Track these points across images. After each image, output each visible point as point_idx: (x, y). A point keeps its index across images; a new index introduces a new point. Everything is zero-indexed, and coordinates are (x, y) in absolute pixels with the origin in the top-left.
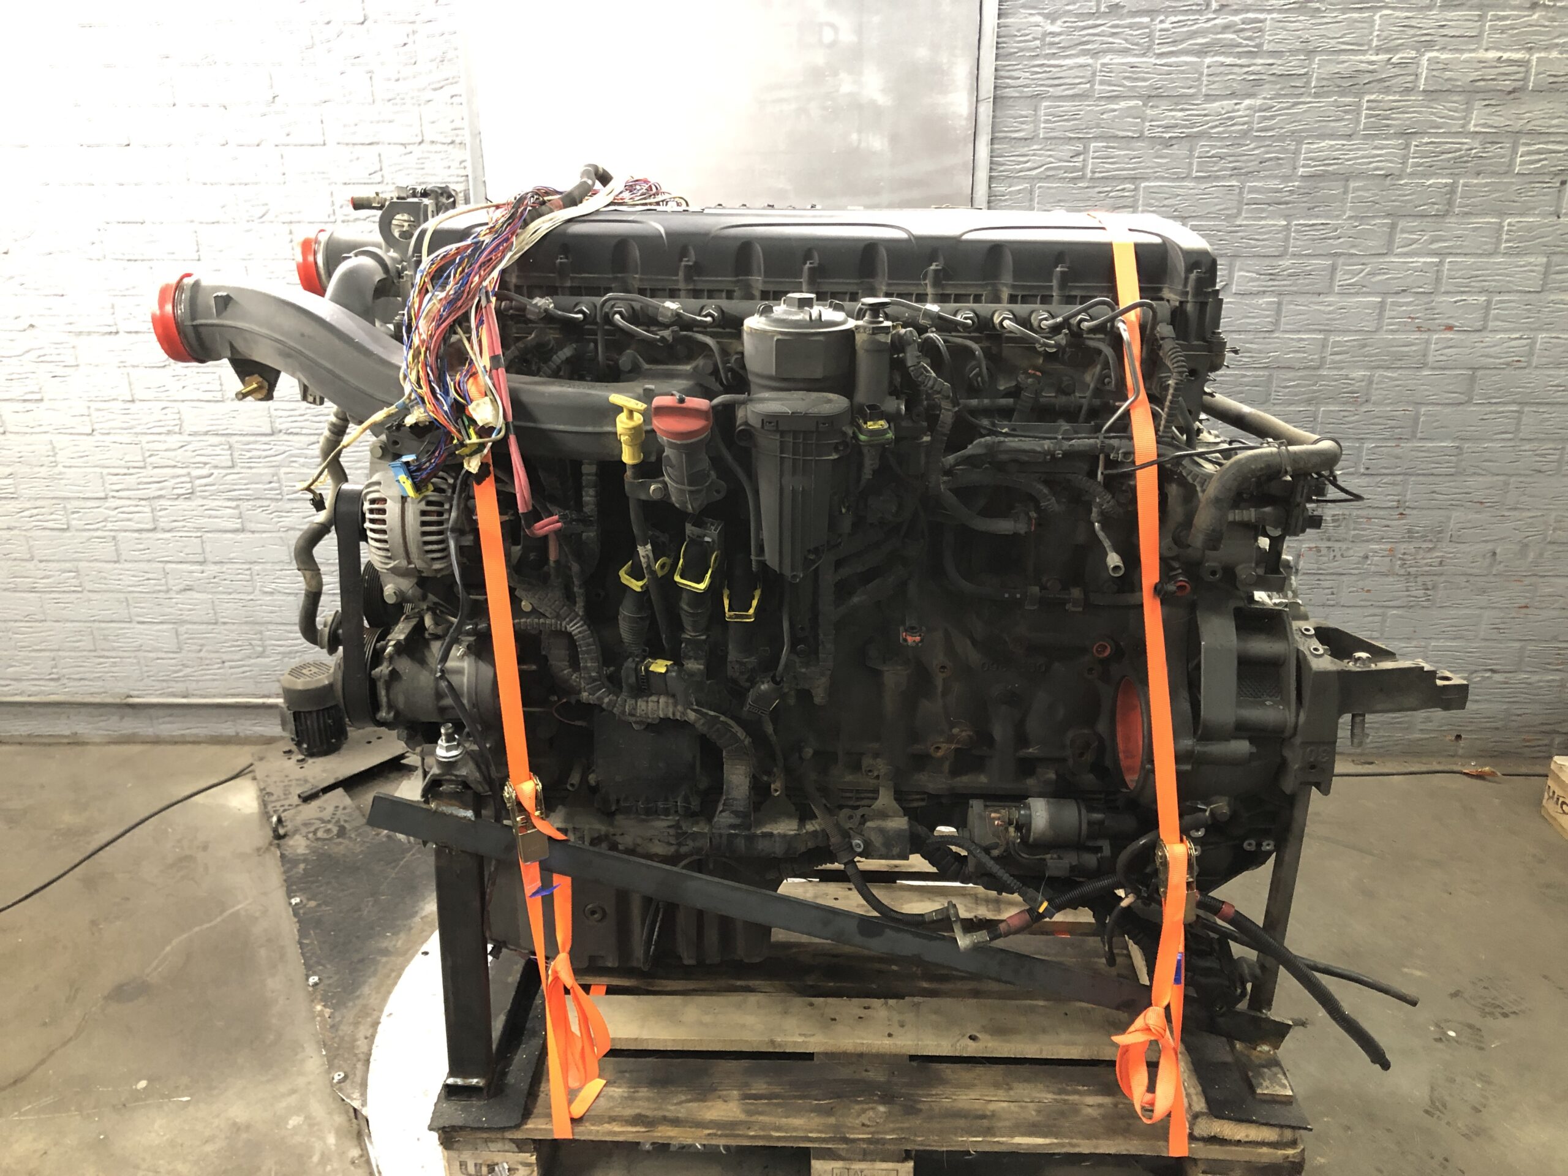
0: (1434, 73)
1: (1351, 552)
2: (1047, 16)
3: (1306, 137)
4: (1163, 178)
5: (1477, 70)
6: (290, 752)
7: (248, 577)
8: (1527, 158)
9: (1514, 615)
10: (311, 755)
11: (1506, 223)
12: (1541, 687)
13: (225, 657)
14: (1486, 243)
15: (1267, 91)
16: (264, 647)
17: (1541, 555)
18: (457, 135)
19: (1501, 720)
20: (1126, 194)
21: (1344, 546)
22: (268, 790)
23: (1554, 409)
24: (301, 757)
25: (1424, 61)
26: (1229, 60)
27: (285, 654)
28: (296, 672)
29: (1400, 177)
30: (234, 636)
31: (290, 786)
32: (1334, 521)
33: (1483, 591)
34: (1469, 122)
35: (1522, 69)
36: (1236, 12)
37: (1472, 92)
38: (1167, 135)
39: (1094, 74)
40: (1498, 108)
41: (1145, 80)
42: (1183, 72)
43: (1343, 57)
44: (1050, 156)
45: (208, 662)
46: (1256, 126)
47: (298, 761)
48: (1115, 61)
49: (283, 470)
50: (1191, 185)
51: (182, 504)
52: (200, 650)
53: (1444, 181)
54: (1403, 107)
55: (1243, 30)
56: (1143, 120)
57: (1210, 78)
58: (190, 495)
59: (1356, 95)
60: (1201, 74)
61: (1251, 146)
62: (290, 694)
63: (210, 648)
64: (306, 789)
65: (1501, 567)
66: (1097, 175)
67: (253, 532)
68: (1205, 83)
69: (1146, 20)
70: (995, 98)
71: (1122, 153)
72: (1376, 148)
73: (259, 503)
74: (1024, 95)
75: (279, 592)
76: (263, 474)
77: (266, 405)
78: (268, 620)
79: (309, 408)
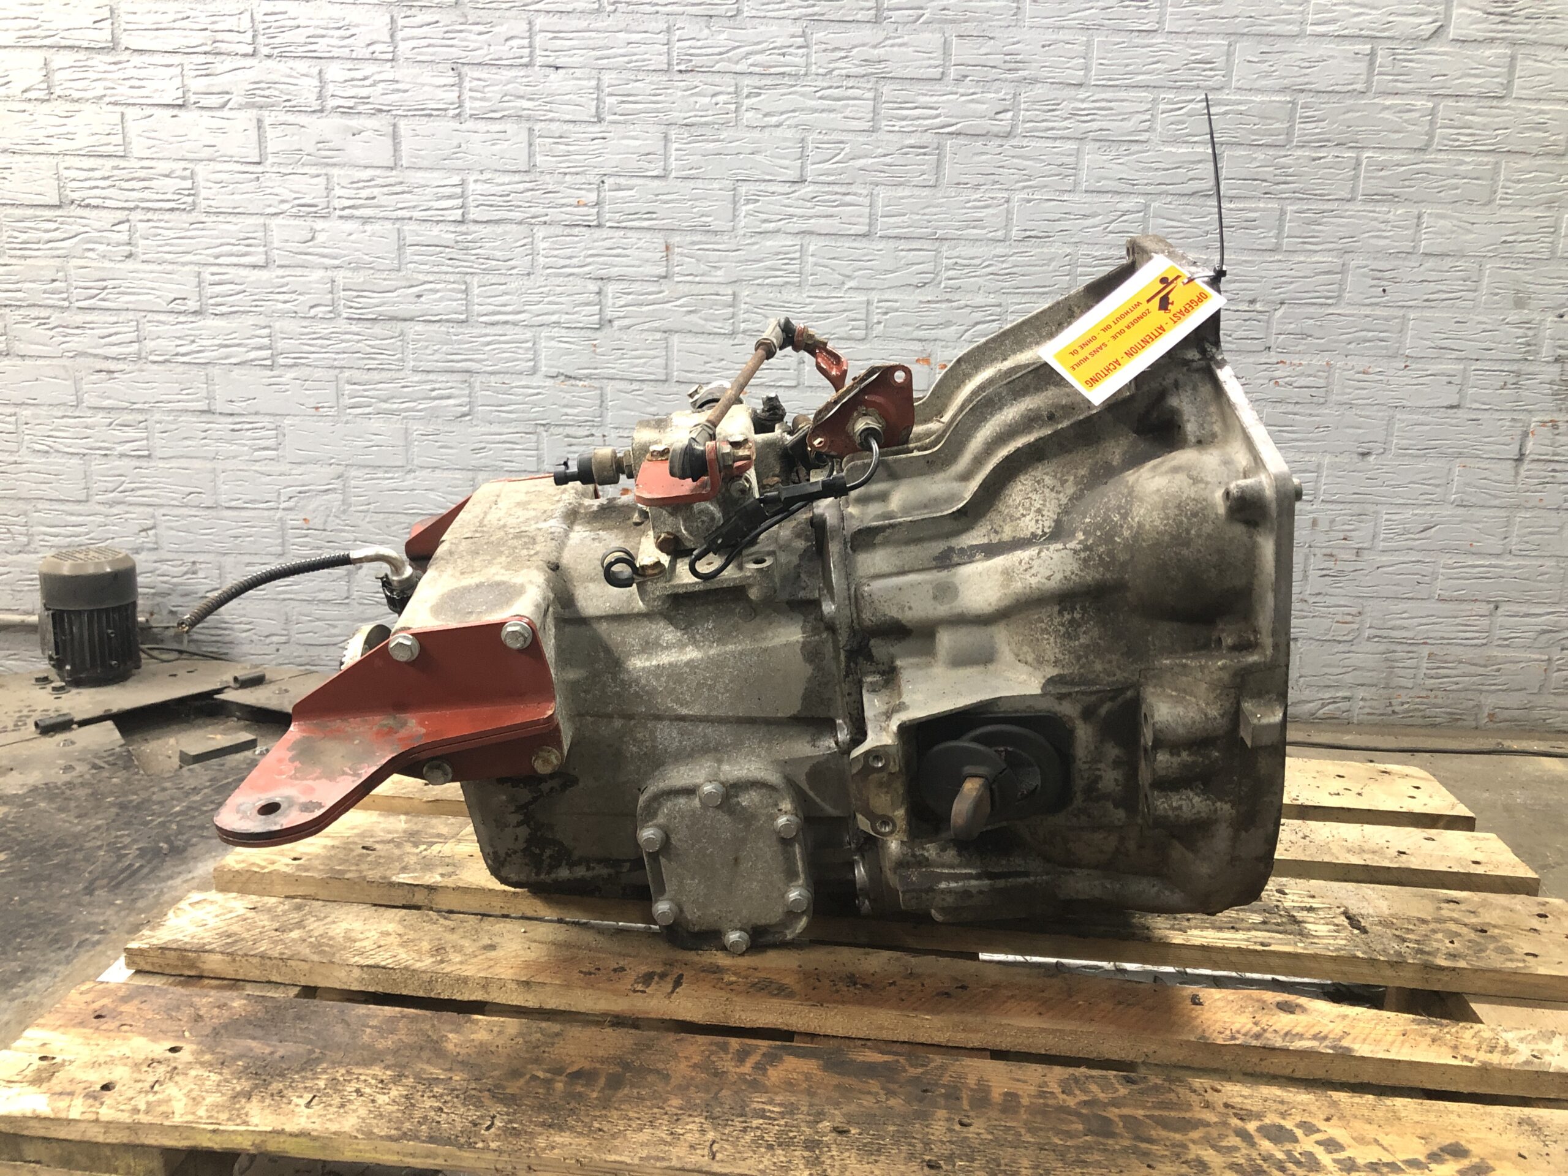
7: (12, 428)
10: (77, 681)
16: (30, 536)
24: (60, 685)
49: (72, 263)
67: (23, 357)
73: (34, 312)
75: (58, 451)
76: (42, 268)
77: (53, 160)
78: (39, 494)
79: (116, 168)
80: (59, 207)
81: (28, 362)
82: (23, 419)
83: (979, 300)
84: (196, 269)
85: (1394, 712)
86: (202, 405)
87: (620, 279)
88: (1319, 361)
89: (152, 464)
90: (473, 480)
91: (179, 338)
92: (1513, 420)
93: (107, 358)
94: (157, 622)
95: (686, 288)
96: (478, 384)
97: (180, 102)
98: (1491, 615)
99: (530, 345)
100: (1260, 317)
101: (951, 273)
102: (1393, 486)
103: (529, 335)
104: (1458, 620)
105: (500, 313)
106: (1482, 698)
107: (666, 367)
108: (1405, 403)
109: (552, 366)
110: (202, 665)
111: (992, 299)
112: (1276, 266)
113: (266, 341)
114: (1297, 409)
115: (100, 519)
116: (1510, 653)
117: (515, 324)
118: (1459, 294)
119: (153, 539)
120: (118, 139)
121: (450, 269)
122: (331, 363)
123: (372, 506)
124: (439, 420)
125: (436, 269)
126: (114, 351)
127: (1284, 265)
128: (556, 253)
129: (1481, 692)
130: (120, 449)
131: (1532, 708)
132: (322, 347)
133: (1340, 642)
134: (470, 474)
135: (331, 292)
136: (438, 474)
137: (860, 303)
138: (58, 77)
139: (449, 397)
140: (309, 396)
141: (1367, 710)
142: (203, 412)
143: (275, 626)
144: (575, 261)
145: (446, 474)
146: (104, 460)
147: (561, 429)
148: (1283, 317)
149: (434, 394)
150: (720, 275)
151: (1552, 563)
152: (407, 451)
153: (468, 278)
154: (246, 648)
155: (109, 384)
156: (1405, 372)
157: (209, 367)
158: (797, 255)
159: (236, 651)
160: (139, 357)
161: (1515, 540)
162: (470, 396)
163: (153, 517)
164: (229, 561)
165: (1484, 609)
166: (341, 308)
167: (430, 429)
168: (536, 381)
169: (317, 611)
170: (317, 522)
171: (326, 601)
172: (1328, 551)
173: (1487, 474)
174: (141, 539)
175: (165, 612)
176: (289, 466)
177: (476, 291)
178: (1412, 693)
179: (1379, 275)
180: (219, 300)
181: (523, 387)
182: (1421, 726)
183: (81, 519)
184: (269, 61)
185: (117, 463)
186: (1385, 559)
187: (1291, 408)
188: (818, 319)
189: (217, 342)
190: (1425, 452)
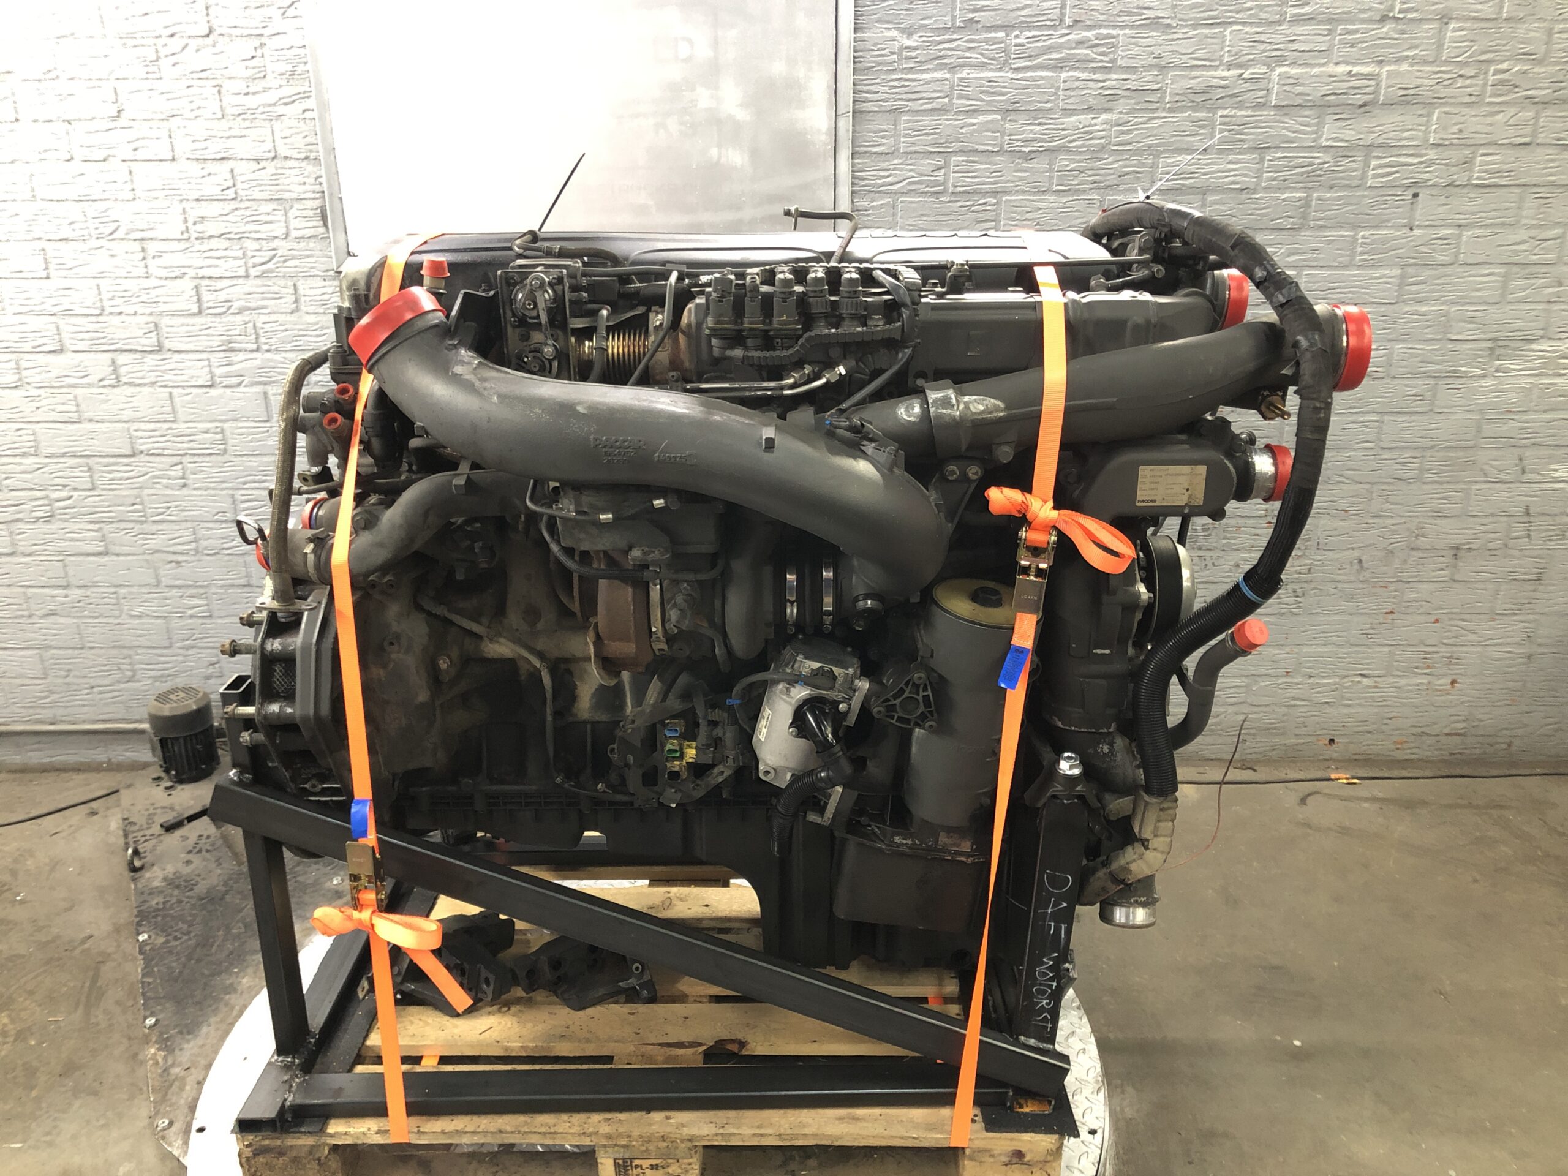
0: (1285, 88)
1: (1222, 561)
2: (903, 31)
3: (1162, 152)
4: (1024, 192)
5: (1328, 84)
6: (159, 779)
7: (113, 601)
8: (1379, 171)
9: (1381, 620)
10: (181, 781)
11: (1360, 236)
12: (1411, 691)
13: (93, 682)
14: (1341, 256)
15: (1123, 106)
16: (134, 671)
17: (1405, 561)
18: (311, 151)
19: (1374, 723)
20: (988, 208)
21: (1215, 554)
22: (131, 820)
23: (1413, 418)
24: (170, 784)
25: (1275, 76)
26: (1084, 75)
27: (156, 679)
28: (162, 698)
29: (1255, 191)
30: (101, 661)
31: (155, 814)
32: (1204, 530)
33: (1351, 597)
34: (1321, 137)
35: (1372, 83)
36: (1090, 28)
37: (1322, 107)
38: (1027, 150)
39: (952, 88)
40: (1349, 122)
41: (1003, 94)
42: (1039, 87)
43: (1194, 73)
44: (911, 171)
45: (75, 687)
46: (1113, 140)
47: (167, 788)
48: (971, 76)
49: (146, 491)
50: (1052, 198)
51: (41, 527)
52: (67, 676)
53: (1298, 195)
54: (1256, 121)
55: (1097, 45)
56: (1003, 134)
57: (1068, 93)
58: (49, 519)
59: (1209, 110)
60: (1058, 88)
61: (1110, 160)
62: (158, 721)
63: (77, 673)
64: (170, 817)
65: (1367, 574)
66: (959, 189)
67: (118, 555)
68: (1062, 97)
69: (1001, 34)
70: (854, 112)
71: (983, 167)
72: (1229, 163)
73: (123, 525)
74: (883, 109)
75: (148, 615)
76: (125, 496)
77: (126, 426)
78: (137, 643)
79: (171, 429)
80: (133, 455)
81: (122, 558)
82: (121, 596)
84: (231, 492)
86: (243, 582)
89: (213, 621)
91: (223, 538)
93: (175, 553)
97: (209, 383)
115: (180, 658)
119: (218, 670)
120: (169, 409)
126: (180, 549)
130: (190, 612)
138: (123, 371)
142: (244, 586)
146: (180, 620)
155: (179, 570)
160: (197, 551)
163: (217, 655)
174: (211, 670)
180: (248, 512)
183: (167, 659)
184: (268, 355)
185: (190, 621)
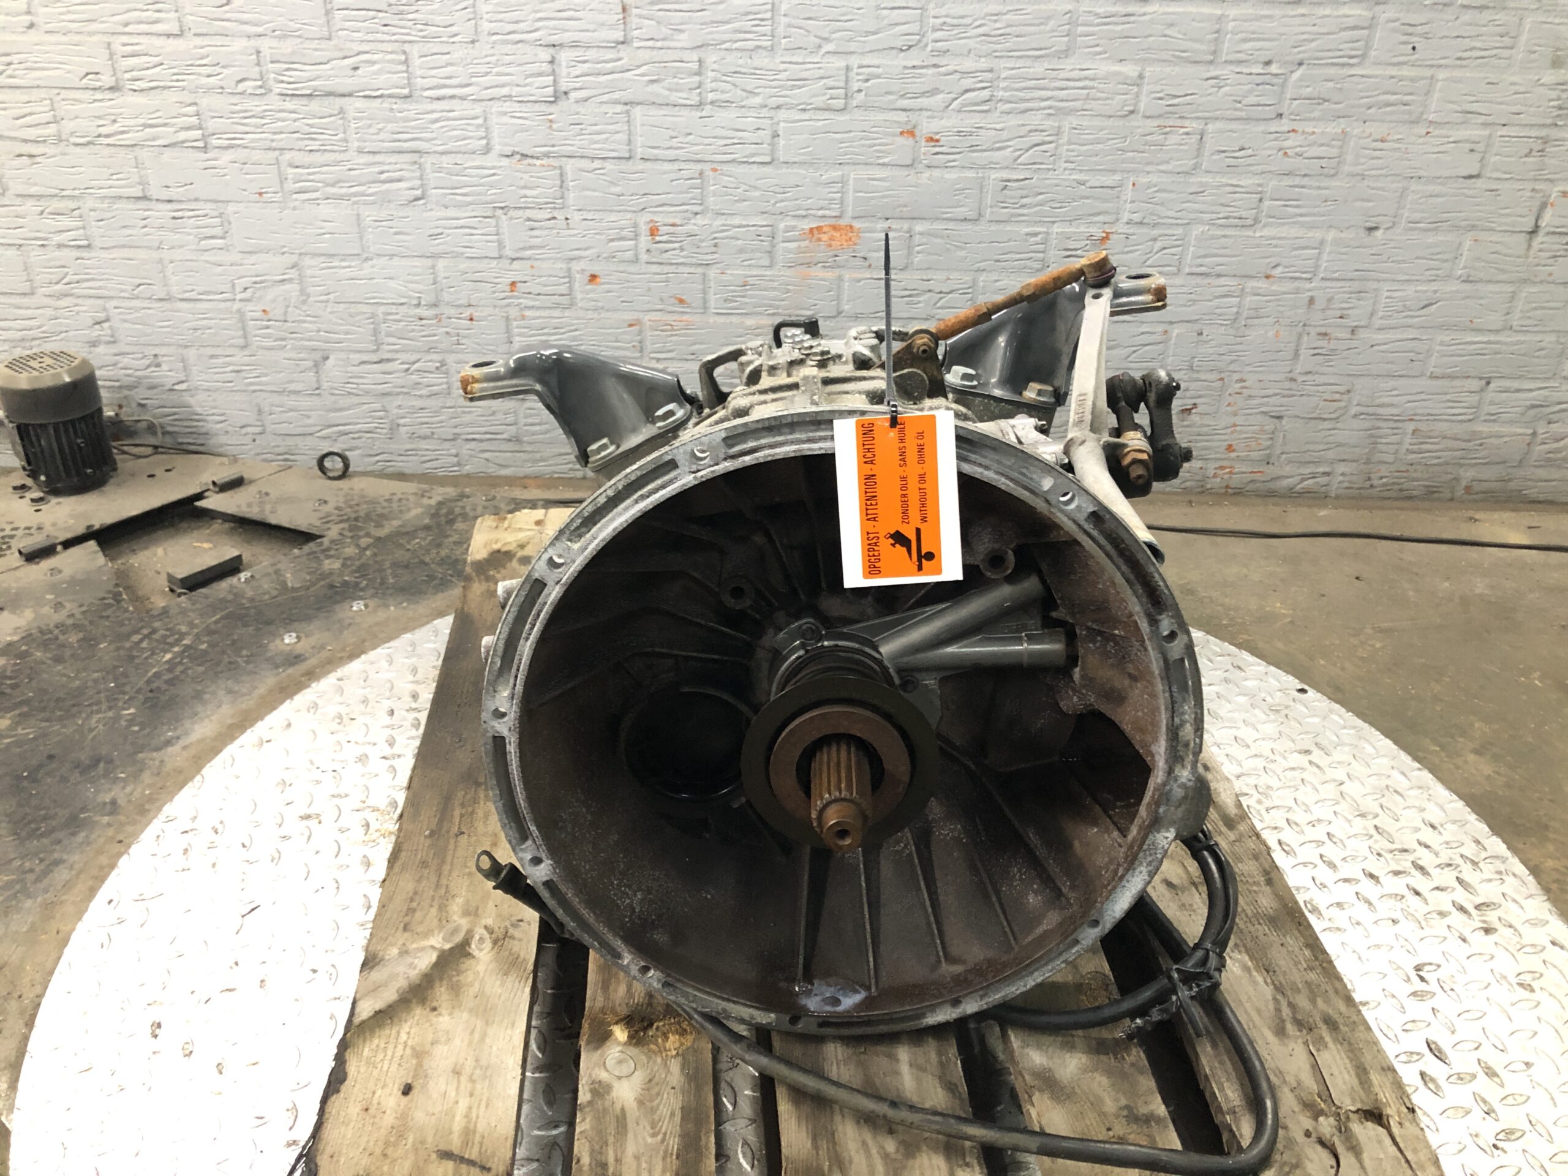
6: (23, 487)
10: (55, 492)
24: (38, 494)
28: (17, 365)
31: (12, 537)
47: (33, 501)
62: (14, 402)
64: (37, 541)
83: (969, 64)
84: (106, 38)
85: (1372, 486)
86: (137, 191)
87: (575, 45)
88: (1333, 128)
89: (93, 254)
90: (433, 267)
91: (99, 117)
92: (1533, 190)
93: (26, 141)
94: (128, 415)
95: (644, 55)
96: (428, 166)
98: (1482, 390)
99: (480, 121)
100: (1275, 80)
101: (939, 35)
102: (1399, 262)
103: (478, 109)
104: (1448, 397)
105: (444, 86)
106: (1462, 472)
107: (629, 142)
108: (1422, 173)
109: (506, 145)
110: (180, 460)
111: (983, 63)
112: (1298, 20)
113: (194, 120)
114: (1305, 181)
115: (50, 312)
116: (1496, 428)
117: (463, 98)
118: (1494, 52)
119: (109, 332)
121: (387, 38)
122: (268, 144)
123: (331, 296)
124: (392, 205)
125: (370, 37)
126: (31, 134)
127: (1307, 20)
128: (501, 16)
129: (1461, 465)
130: (56, 239)
131: (1510, 480)
132: (256, 126)
133: (1325, 420)
134: (430, 262)
135: (258, 64)
136: (396, 261)
137: (839, 69)
139: (399, 180)
140: (251, 181)
141: (1346, 485)
142: (138, 198)
143: (250, 416)
144: (522, 26)
145: (404, 262)
146: (41, 251)
147: (520, 213)
148: (1300, 79)
149: (383, 176)
150: (684, 40)
151: (1552, 338)
152: (361, 238)
153: (407, 47)
154: (223, 439)
155: (32, 170)
156: (1428, 139)
157: (136, 149)
158: (768, 15)
159: (213, 441)
160: (59, 139)
161: (1517, 315)
162: (421, 178)
163: (105, 309)
164: (191, 353)
165: (1475, 384)
166: (271, 83)
167: (383, 214)
168: (490, 160)
169: (290, 401)
170: (278, 313)
171: (299, 392)
172: (1323, 330)
173: (1498, 247)
174: (96, 332)
175: (134, 405)
176: (240, 256)
177: (417, 62)
178: (1393, 468)
179: (1410, 30)
180: (134, 73)
181: (477, 168)
182: (1397, 499)
183: (30, 313)
185: (57, 253)
186: (1380, 337)
187: (1298, 181)
188: (793, 88)
189: (141, 121)
190: (1436, 226)
